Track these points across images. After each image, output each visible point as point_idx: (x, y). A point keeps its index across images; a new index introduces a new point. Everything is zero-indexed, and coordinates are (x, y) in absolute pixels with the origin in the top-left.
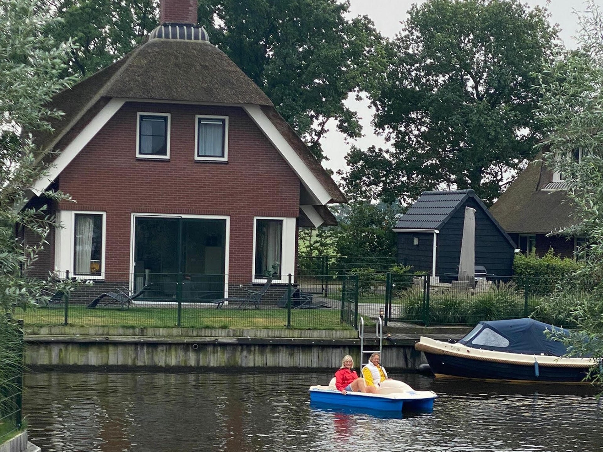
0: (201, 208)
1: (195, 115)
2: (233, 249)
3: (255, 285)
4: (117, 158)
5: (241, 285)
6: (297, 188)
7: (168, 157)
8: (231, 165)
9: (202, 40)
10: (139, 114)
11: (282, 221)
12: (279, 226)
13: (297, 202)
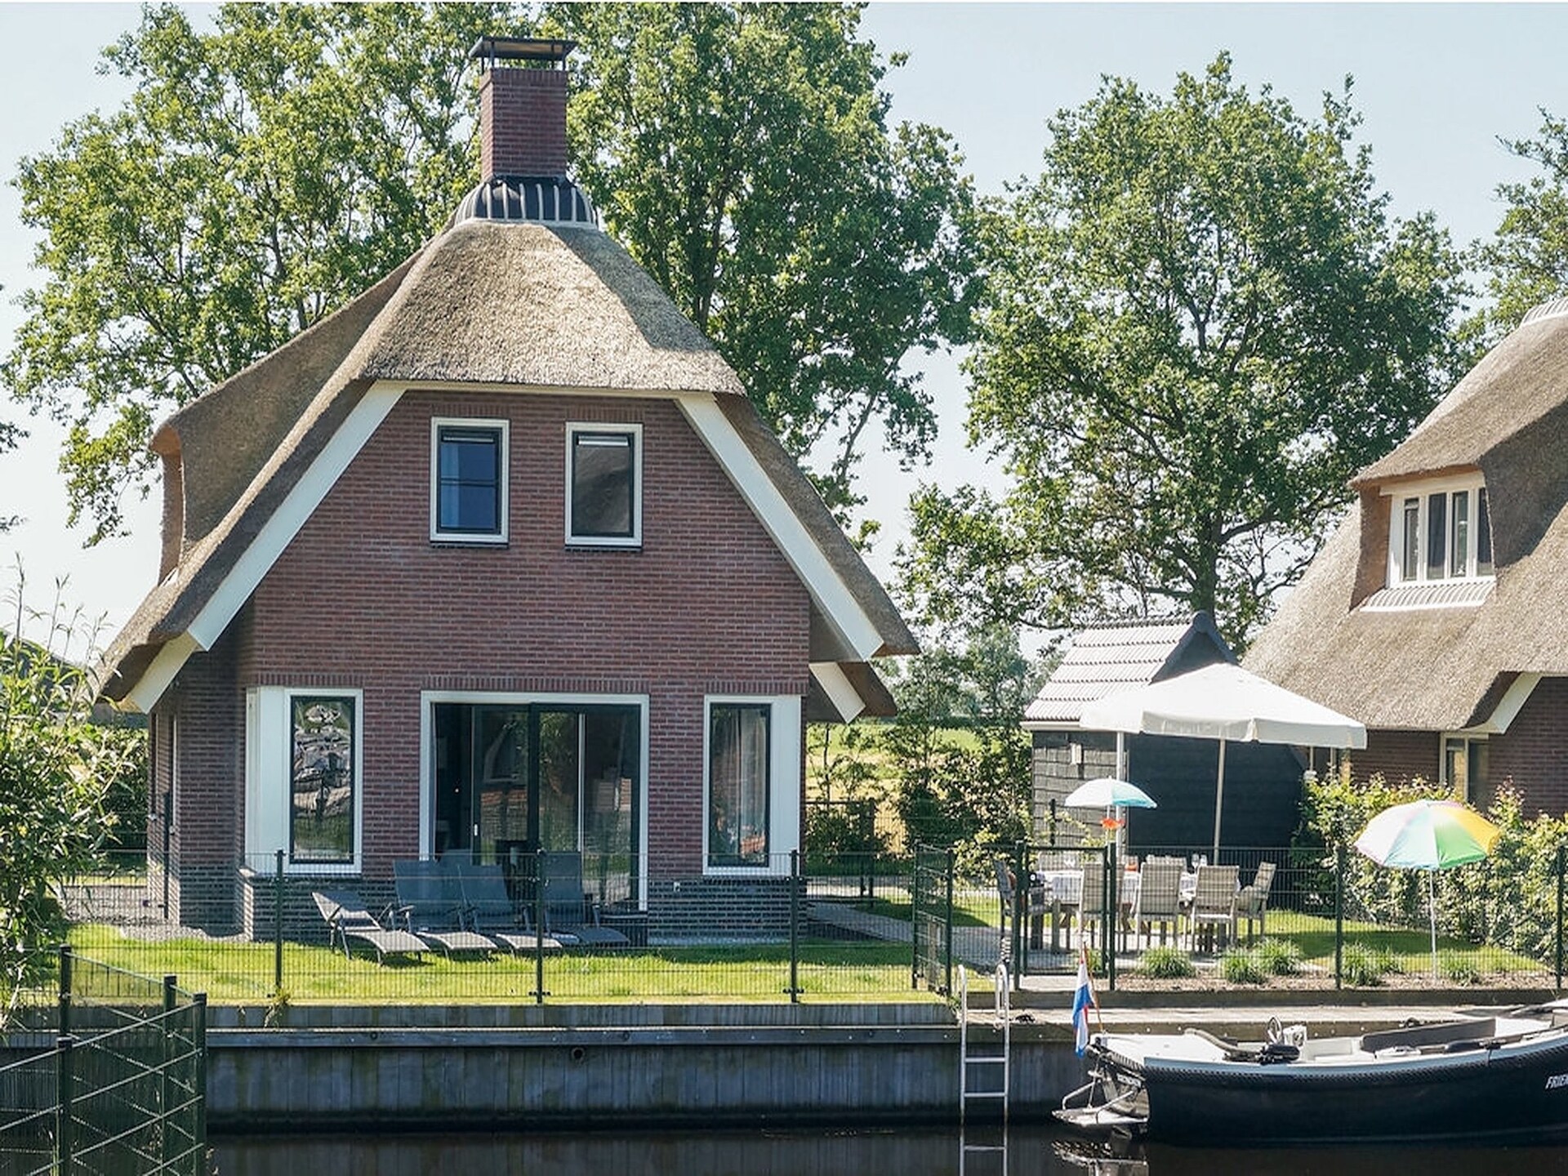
0: (581, 675)
1: (564, 423)
2: (658, 784)
3: (709, 881)
4: (386, 543)
5: (676, 884)
6: (804, 616)
7: (502, 538)
8: (648, 556)
9: (578, 220)
10: (437, 422)
11: (769, 706)
12: (762, 721)
13: (803, 653)
